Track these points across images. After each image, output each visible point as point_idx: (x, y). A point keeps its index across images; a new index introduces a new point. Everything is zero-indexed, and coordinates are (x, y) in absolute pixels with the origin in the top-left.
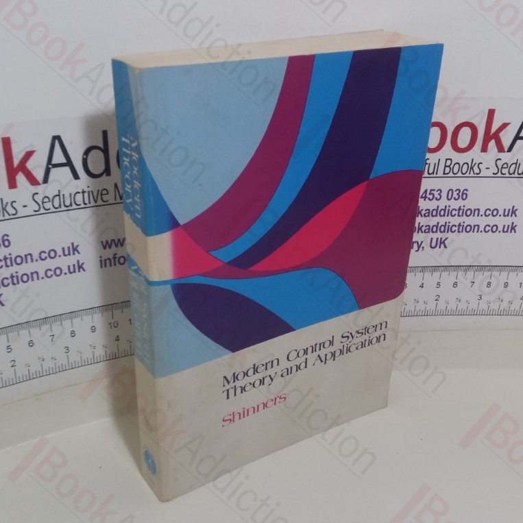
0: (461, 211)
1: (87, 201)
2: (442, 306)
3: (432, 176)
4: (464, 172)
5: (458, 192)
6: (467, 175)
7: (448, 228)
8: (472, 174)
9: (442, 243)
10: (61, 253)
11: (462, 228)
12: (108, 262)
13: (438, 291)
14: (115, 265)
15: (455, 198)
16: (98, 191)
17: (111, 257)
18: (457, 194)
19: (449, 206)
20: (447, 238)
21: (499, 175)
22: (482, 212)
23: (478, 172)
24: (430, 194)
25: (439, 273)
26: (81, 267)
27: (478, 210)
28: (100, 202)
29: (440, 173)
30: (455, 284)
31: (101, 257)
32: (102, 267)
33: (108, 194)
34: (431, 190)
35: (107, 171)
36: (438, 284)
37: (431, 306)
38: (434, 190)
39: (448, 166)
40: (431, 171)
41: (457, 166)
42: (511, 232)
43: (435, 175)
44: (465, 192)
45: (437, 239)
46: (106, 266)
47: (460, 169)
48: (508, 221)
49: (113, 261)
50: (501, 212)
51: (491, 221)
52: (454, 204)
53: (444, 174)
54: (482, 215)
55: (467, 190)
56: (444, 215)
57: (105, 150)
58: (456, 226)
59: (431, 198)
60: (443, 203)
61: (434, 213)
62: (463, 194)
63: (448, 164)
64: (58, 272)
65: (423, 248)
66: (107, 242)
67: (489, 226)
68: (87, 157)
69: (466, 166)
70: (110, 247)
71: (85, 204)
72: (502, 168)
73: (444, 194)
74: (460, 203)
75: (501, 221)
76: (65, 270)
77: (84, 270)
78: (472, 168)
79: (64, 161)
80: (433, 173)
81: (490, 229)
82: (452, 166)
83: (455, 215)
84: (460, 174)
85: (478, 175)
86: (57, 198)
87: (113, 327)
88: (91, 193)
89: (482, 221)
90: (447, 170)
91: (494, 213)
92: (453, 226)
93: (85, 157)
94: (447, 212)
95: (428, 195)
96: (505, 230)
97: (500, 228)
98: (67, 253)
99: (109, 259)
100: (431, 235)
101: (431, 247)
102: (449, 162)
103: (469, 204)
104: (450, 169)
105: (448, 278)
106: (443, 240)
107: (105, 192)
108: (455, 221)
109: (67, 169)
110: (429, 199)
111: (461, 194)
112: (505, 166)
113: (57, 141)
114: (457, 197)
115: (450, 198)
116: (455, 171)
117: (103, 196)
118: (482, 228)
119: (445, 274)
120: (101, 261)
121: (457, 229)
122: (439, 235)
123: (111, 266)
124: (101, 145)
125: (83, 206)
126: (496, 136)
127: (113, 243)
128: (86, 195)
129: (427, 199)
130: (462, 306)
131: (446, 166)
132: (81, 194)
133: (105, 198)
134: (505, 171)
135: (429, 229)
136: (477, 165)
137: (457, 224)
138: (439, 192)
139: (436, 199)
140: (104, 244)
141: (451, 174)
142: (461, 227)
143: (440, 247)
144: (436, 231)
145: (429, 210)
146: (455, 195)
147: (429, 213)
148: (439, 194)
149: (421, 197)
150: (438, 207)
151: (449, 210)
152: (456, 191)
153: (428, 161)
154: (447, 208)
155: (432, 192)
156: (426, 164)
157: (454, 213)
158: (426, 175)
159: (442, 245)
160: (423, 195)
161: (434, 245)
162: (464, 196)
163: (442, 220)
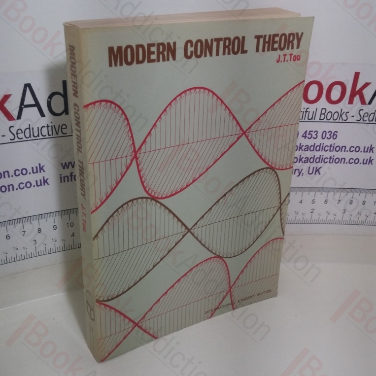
0: (332, 148)
1: (50, 133)
2: (315, 217)
3: (311, 120)
4: (335, 118)
5: (330, 133)
6: (337, 121)
7: (321, 160)
8: (341, 121)
9: (317, 170)
10: (31, 171)
11: (332, 160)
12: (66, 178)
13: (313, 206)
14: (72, 181)
15: (327, 138)
16: (59, 125)
17: (69, 175)
18: (330, 135)
19: (323, 144)
20: (321, 167)
21: (361, 121)
22: (348, 149)
23: (346, 119)
24: (309, 134)
25: (314, 193)
26: (45, 182)
27: (345, 147)
28: (60, 134)
29: (317, 119)
30: (326, 202)
31: (61, 175)
32: (61, 182)
33: (66, 128)
34: (310, 131)
35: (66, 111)
36: (313, 200)
37: (308, 217)
38: (312, 131)
39: (324, 114)
41: (330, 114)
42: (369, 164)
43: (313, 120)
44: (335, 133)
45: (314, 168)
46: (64, 181)
47: (332, 116)
48: (367, 156)
49: (70, 177)
50: (362, 149)
51: (354, 155)
52: (327, 142)
53: (320, 119)
54: (347, 151)
55: (337, 132)
56: (319, 150)
57: (65, 96)
58: (327, 158)
59: (310, 137)
60: (319, 141)
61: (312, 148)
62: (334, 135)
63: (323, 113)
64: (28, 185)
65: (303, 174)
66: (66, 163)
67: (353, 159)
68: (51, 100)
69: (336, 114)
70: (68, 168)
71: (49, 135)
72: (364, 116)
73: (320, 135)
74: (331, 141)
75: (362, 156)
76: (34, 183)
77: (48, 184)
78: (341, 116)
79: (33, 103)
80: (312, 118)
81: (353, 161)
82: (326, 114)
83: (327, 150)
84: (332, 120)
85: (345, 121)
86: (28, 130)
87: (69, 226)
88: (53, 127)
89: (348, 155)
90: (323, 117)
91: (357, 149)
92: (326, 158)
93: (49, 100)
94: (321, 148)
95: (307, 135)
96: (365, 162)
97: (361, 161)
98: (35, 171)
99: (67, 176)
100: (309, 164)
101: (309, 174)
102: (324, 111)
103: (338, 142)
104: (325, 117)
105: (320, 197)
106: (318, 168)
107: (64, 127)
108: (327, 154)
109: (36, 109)
110: (308, 138)
111: (332, 135)
112: (366, 115)
113: (28, 88)
114: (329, 137)
115: (324, 137)
116: (329, 118)
117: (63, 130)
118: (347, 161)
119: (318, 194)
120: (61, 177)
121: (328, 160)
122: (315, 165)
123: (68, 181)
124: (62, 92)
125: (47, 136)
126: (360, 93)
127: (70, 165)
128: (50, 128)
129: (307, 138)
130: (331, 217)
131: (321, 114)
132: (46, 128)
133: (64, 131)
134: (366, 118)
136: (345, 113)
137: (329, 157)
138: (316, 133)
139: (314, 138)
140: (64, 165)
141: (325, 120)
143: (315, 174)
144: (313, 162)
145: (308, 146)
146: (328, 136)
147: (308, 148)
148: (316, 134)
149: (303, 136)
150: (315, 144)
151: (323, 146)
152: (329, 132)
153: (308, 110)
154: (322, 145)
155: (311, 133)
156: (306, 112)
157: (326, 148)
158: (306, 120)
159: (317, 172)
160: (304, 135)
161: (311, 172)
162: (335, 137)
163: (317, 154)
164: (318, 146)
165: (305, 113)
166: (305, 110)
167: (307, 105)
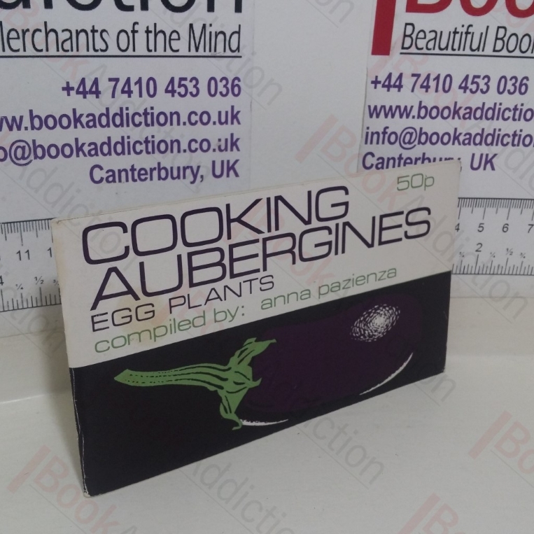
0: (518, 113)
3: (476, 53)
4: (524, 49)
5: (514, 81)
6: (529, 54)
7: (496, 138)
9: (489, 162)
11: (517, 140)
15: (509, 91)
18: (514, 85)
19: (501, 104)
20: (495, 155)
24: (473, 83)
25: (482, 209)
29: (488, 50)
30: (505, 228)
34: (475, 77)
36: (481, 226)
38: (478, 77)
39: (502, 39)
40: (475, 47)
41: (514, 38)
43: (480, 53)
44: (525, 82)
45: (482, 155)
47: (519, 43)
52: (508, 101)
53: (494, 51)
55: (527, 78)
56: (492, 118)
58: (509, 136)
59: (474, 90)
60: (491, 98)
61: (478, 114)
62: (521, 85)
63: (500, 35)
69: (526, 39)
73: (493, 85)
74: (517, 99)
80: (478, 49)
82: (506, 39)
83: (509, 118)
84: (517, 53)
90: (499, 43)
92: (505, 135)
94: (496, 113)
95: (469, 85)
100: (472, 149)
101: (473, 168)
102: (501, 32)
103: (530, 101)
104: (504, 44)
105: (494, 218)
106: (490, 157)
108: (508, 127)
110: (471, 91)
111: (518, 85)
114: (512, 89)
115: (501, 90)
116: (511, 47)
119: (491, 211)
121: (510, 140)
122: (484, 149)
129: (468, 91)
130: (515, 261)
131: (497, 39)
135: (470, 139)
137: (511, 133)
138: (486, 80)
139: (482, 91)
141: (504, 52)
142: (517, 138)
143: (485, 169)
144: (480, 143)
145: (470, 108)
146: (510, 87)
147: (470, 113)
148: (486, 84)
149: (460, 87)
150: (484, 104)
151: (500, 109)
152: (511, 79)
153: (471, 30)
154: (498, 107)
155: (476, 80)
156: (467, 33)
157: (507, 114)
158: (468, 51)
159: (489, 166)
160: (463, 85)
161: (476, 165)
162: (523, 89)
163: (489, 126)
164: (489, 109)
165: (464, 36)
166: (464, 30)
167: (470, 19)
